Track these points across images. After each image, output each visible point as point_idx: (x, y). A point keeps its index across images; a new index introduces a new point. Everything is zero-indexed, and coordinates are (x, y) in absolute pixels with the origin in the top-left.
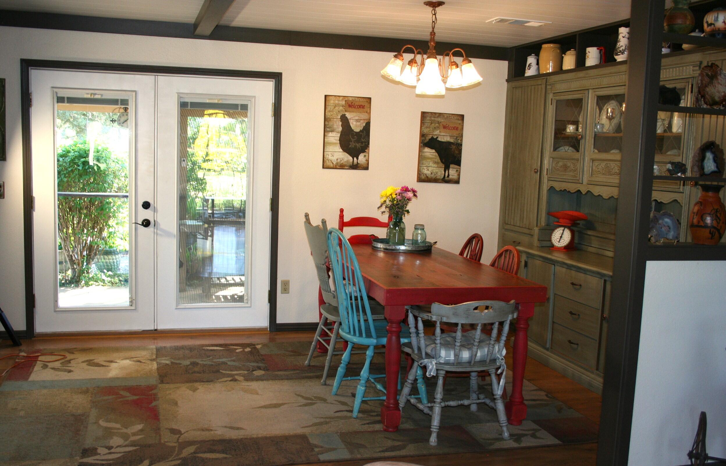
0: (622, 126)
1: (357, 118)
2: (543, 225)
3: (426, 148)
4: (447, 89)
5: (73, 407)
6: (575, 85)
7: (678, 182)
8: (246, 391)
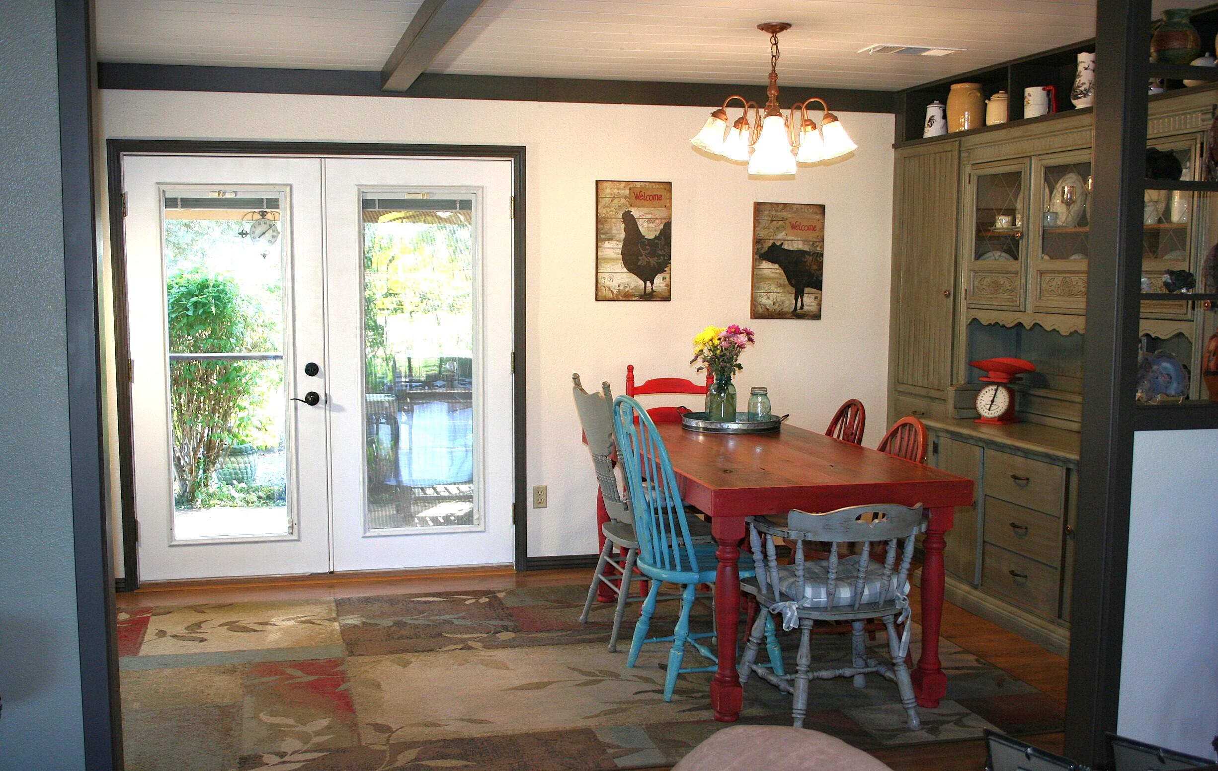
0: (1088, 216)
1: (649, 216)
2: (963, 383)
3: (764, 262)
4: (800, 165)
5: (214, 695)
6: (1009, 150)
7: (1184, 302)
8: (487, 664)
